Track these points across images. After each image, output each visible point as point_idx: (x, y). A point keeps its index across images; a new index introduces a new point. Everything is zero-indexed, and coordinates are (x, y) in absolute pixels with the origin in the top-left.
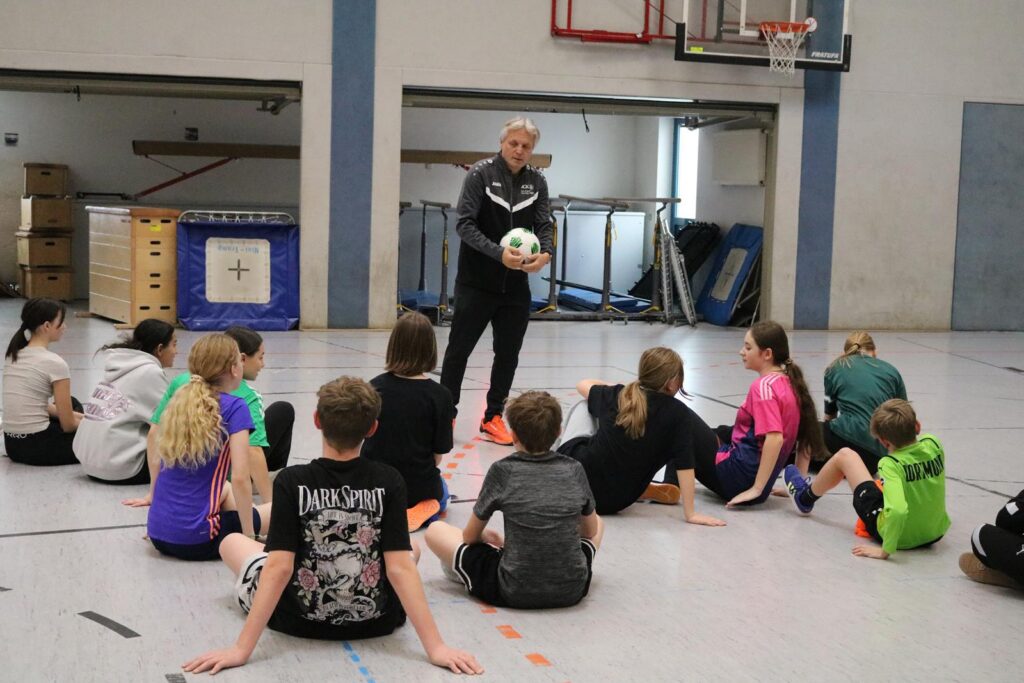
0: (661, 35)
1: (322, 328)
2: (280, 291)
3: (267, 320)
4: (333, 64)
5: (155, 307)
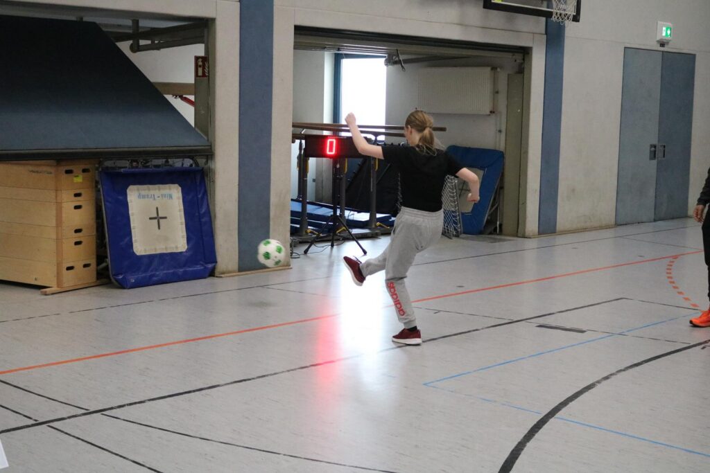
1: (234, 272)
2: (195, 238)
3: (189, 269)
4: (240, 1)
5: (79, 266)
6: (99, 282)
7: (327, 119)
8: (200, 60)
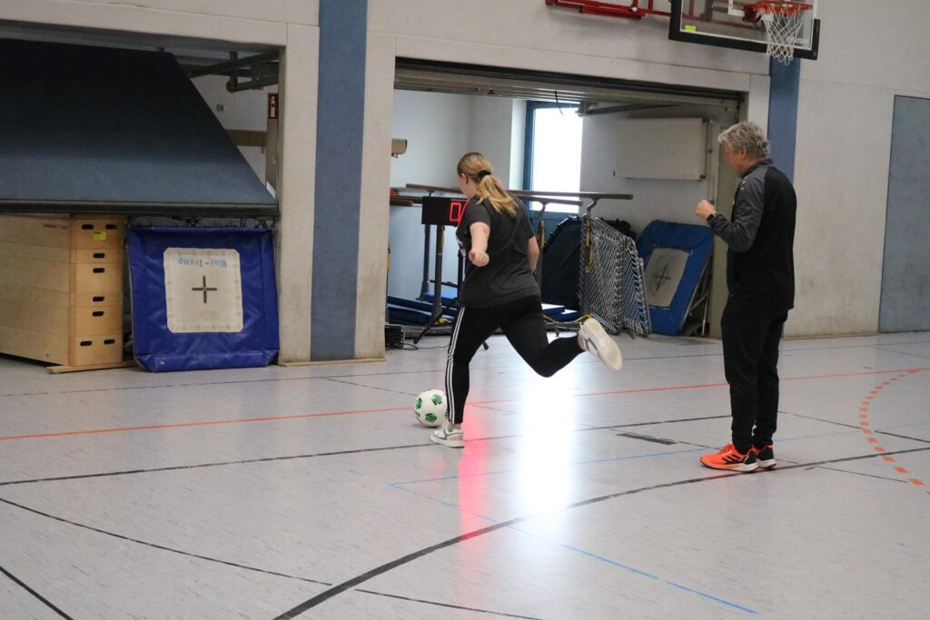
0: (650, 9)
1: (304, 361)
2: (255, 316)
3: (242, 354)
4: (320, 25)
5: (98, 342)
6: (125, 363)
7: (514, 184)
8: (273, 98)
